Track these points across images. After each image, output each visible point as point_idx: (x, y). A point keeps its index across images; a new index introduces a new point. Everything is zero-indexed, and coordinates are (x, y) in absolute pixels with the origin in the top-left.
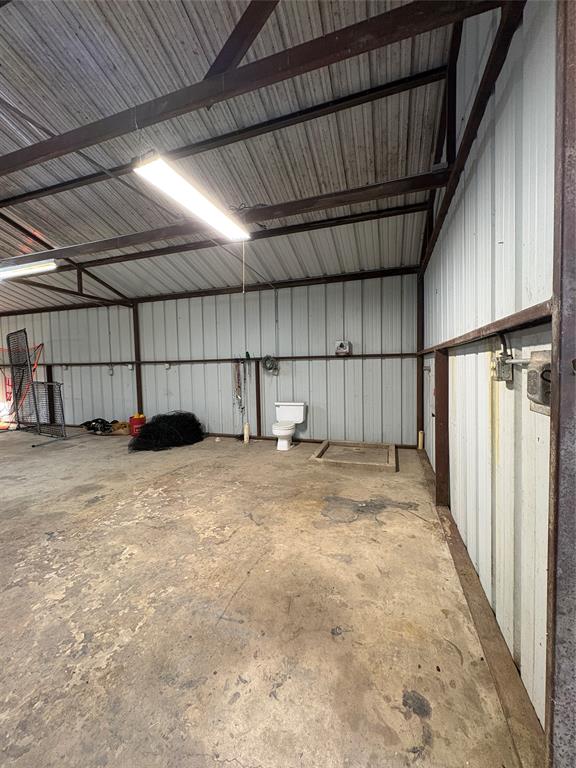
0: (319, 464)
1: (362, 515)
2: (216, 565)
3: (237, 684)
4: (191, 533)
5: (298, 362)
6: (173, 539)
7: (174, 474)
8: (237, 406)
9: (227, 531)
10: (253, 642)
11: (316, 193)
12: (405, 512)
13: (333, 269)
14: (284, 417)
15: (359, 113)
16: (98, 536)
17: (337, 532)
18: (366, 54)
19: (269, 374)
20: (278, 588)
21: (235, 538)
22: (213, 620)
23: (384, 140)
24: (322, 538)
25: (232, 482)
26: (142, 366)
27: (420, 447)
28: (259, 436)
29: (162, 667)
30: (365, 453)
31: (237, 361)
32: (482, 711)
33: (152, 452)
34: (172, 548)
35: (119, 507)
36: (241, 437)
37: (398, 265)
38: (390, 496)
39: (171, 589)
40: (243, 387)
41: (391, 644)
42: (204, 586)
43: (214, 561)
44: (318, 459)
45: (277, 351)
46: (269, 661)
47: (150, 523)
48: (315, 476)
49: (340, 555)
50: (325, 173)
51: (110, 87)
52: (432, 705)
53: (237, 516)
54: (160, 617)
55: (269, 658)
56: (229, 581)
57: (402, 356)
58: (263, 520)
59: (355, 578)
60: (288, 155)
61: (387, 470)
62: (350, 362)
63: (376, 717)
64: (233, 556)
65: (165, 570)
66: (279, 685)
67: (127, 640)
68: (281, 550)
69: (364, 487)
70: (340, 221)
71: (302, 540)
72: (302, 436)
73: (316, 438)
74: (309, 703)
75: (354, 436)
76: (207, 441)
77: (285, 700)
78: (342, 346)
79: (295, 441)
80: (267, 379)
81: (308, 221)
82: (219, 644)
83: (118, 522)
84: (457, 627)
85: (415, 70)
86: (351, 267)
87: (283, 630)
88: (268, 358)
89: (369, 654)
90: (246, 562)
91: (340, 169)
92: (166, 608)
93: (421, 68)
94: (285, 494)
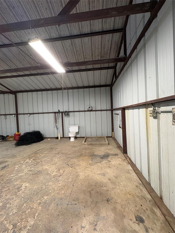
0: (85, 144)
1: (103, 159)
2: (60, 185)
3: (81, 229)
4: (48, 174)
5: (75, 113)
6: (41, 178)
7: (36, 153)
8: (55, 128)
9: (61, 171)
10: (82, 211)
11: (83, 60)
12: (115, 157)
13: (86, 84)
14: (72, 131)
15: (98, 38)
16: (9, 181)
17: (98, 166)
18: (114, 18)
19: (66, 117)
20: (84, 189)
21: (65, 173)
22: (65, 206)
23: (104, 47)
24: (93, 169)
25: (58, 153)
26: (19, 115)
27: (113, 137)
28: (63, 137)
29: (50, 230)
30: (98, 140)
31: (55, 113)
32: (157, 216)
33: (24, 146)
34: (42, 181)
35: (16, 168)
36: (57, 138)
37: (105, 84)
38: (110, 152)
39: (46, 197)
40: (57, 122)
41: (126, 200)
42: (58, 194)
43: (59, 183)
44: (85, 143)
45: (69, 109)
46: (90, 217)
47: (31, 173)
48: (85, 149)
49: (101, 173)
50: (86, 55)
51: (11, 14)
52: (144, 218)
53: (63, 165)
54: (44, 209)
55: (89, 216)
56: (67, 190)
57: (107, 110)
58: (72, 166)
59: (108, 180)
60: (75, 48)
61: (106, 144)
62: (92, 112)
63: (130, 227)
64: (66, 180)
65: (41, 190)
66: (96, 225)
67: (32, 223)
68: (82, 175)
69: (101, 150)
70: (90, 70)
71: (88, 170)
72: (78, 136)
73: (82, 136)
74: (107, 229)
75: (94, 135)
76: (45, 140)
77: (100, 230)
78: (89, 107)
79: (76, 138)
80: (65, 118)
81: (79, 69)
82: (70, 215)
83: (17, 175)
84: (141, 190)
85: (114, 28)
86: (91, 84)
87: (91, 204)
88: (66, 112)
89: (121, 206)
90: (71, 182)
91: (91, 54)
92: (46, 205)
93: (116, 28)
94: (77, 155)
